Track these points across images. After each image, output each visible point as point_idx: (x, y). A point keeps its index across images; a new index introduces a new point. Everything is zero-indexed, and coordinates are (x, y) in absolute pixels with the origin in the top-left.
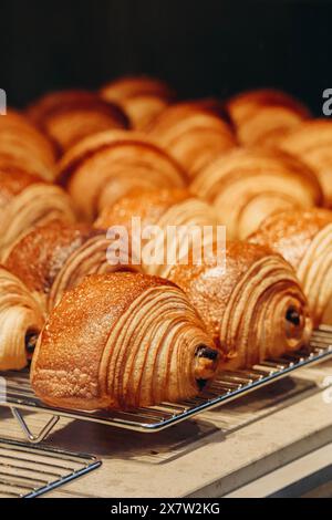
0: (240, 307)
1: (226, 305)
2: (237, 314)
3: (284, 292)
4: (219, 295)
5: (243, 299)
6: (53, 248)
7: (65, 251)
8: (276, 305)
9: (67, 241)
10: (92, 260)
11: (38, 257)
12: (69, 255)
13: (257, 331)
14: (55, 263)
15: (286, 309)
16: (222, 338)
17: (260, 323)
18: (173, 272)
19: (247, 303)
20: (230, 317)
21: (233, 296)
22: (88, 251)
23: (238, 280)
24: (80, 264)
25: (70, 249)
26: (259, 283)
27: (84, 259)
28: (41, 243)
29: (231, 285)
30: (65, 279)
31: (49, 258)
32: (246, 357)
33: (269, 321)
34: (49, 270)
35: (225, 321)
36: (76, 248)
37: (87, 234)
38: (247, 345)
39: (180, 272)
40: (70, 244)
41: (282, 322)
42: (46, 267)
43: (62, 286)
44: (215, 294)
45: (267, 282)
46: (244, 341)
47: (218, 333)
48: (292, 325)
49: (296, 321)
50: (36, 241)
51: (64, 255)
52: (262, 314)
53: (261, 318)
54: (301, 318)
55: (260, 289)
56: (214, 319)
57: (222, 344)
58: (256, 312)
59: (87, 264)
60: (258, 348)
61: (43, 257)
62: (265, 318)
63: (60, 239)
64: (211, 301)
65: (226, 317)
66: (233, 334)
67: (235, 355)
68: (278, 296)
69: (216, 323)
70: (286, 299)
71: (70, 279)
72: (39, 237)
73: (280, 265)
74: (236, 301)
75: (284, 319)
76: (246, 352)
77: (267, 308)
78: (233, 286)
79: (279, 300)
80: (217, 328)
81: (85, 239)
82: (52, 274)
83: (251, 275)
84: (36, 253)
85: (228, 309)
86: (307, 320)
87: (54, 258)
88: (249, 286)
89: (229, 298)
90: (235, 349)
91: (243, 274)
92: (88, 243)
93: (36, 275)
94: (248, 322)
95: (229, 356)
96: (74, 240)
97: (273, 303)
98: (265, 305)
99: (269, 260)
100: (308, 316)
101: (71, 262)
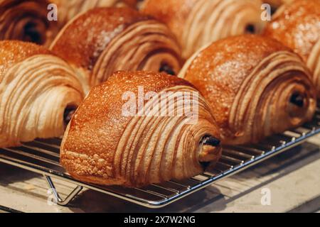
0: (248, 96)
1: (236, 94)
2: (245, 101)
3: (290, 80)
4: (230, 86)
5: (251, 89)
6: (98, 32)
7: (109, 35)
8: (281, 92)
9: (111, 26)
10: (131, 43)
11: (86, 38)
12: (111, 40)
13: (262, 114)
14: (98, 46)
15: (290, 95)
16: (231, 121)
17: (266, 108)
18: (195, 61)
19: (254, 93)
20: (239, 103)
21: (242, 87)
22: (129, 35)
23: (248, 73)
24: (120, 46)
25: (112, 34)
26: (267, 75)
27: (125, 42)
28: (90, 26)
29: (241, 78)
30: (106, 58)
31: (94, 40)
32: (252, 135)
33: (273, 106)
34: (93, 51)
35: (234, 108)
36: (118, 34)
37: (129, 21)
38: (252, 126)
39: (200, 63)
40: (113, 29)
41: (286, 106)
42: (91, 48)
43: (104, 65)
44: (227, 85)
45: (274, 74)
46: (250, 123)
47: (228, 117)
48: (296, 107)
49: (300, 104)
50: (85, 24)
51: (107, 39)
52: (268, 100)
53: (267, 104)
54: (305, 100)
55: (267, 81)
56: (225, 105)
57: (231, 126)
58: (262, 99)
59: (126, 46)
60: (263, 128)
61: (89, 39)
62: (271, 103)
63: (106, 24)
64: (223, 90)
65: (235, 104)
66: (240, 118)
67: (242, 134)
68: (284, 84)
69: (226, 109)
70: (291, 87)
71: (110, 59)
72: (89, 20)
73: (289, 58)
74: (245, 91)
75: (288, 103)
76: (252, 131)
77: (273, 95)
78: (243, 79)
79: (285, 88)
80: (227, 113)
81: (127, 25)
82: (95, 54)
83: (260, 69)
84: (85, 34)
85: (237, 97)
86: (311, 100)
87: (99, 41)
88: (257, 78)
89: (239, 89)
90: (242, 129)
91: (252, 68)
92: (129, 28)
93: (82, 53)
94: (254, 107)
95: (236, 135)
96: (116, 26)
97: (279, 90)
98: (272, 92)
99: (278, 55)
100: (312, 97)
101: (112, 45)
